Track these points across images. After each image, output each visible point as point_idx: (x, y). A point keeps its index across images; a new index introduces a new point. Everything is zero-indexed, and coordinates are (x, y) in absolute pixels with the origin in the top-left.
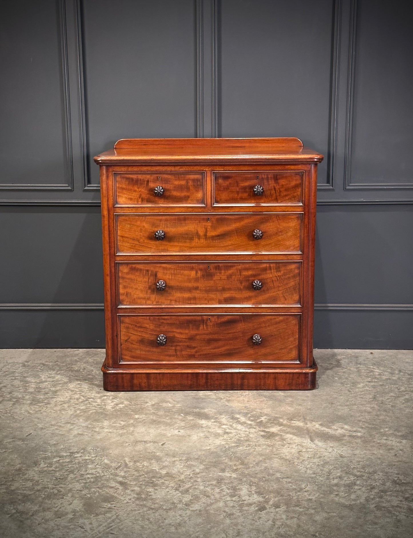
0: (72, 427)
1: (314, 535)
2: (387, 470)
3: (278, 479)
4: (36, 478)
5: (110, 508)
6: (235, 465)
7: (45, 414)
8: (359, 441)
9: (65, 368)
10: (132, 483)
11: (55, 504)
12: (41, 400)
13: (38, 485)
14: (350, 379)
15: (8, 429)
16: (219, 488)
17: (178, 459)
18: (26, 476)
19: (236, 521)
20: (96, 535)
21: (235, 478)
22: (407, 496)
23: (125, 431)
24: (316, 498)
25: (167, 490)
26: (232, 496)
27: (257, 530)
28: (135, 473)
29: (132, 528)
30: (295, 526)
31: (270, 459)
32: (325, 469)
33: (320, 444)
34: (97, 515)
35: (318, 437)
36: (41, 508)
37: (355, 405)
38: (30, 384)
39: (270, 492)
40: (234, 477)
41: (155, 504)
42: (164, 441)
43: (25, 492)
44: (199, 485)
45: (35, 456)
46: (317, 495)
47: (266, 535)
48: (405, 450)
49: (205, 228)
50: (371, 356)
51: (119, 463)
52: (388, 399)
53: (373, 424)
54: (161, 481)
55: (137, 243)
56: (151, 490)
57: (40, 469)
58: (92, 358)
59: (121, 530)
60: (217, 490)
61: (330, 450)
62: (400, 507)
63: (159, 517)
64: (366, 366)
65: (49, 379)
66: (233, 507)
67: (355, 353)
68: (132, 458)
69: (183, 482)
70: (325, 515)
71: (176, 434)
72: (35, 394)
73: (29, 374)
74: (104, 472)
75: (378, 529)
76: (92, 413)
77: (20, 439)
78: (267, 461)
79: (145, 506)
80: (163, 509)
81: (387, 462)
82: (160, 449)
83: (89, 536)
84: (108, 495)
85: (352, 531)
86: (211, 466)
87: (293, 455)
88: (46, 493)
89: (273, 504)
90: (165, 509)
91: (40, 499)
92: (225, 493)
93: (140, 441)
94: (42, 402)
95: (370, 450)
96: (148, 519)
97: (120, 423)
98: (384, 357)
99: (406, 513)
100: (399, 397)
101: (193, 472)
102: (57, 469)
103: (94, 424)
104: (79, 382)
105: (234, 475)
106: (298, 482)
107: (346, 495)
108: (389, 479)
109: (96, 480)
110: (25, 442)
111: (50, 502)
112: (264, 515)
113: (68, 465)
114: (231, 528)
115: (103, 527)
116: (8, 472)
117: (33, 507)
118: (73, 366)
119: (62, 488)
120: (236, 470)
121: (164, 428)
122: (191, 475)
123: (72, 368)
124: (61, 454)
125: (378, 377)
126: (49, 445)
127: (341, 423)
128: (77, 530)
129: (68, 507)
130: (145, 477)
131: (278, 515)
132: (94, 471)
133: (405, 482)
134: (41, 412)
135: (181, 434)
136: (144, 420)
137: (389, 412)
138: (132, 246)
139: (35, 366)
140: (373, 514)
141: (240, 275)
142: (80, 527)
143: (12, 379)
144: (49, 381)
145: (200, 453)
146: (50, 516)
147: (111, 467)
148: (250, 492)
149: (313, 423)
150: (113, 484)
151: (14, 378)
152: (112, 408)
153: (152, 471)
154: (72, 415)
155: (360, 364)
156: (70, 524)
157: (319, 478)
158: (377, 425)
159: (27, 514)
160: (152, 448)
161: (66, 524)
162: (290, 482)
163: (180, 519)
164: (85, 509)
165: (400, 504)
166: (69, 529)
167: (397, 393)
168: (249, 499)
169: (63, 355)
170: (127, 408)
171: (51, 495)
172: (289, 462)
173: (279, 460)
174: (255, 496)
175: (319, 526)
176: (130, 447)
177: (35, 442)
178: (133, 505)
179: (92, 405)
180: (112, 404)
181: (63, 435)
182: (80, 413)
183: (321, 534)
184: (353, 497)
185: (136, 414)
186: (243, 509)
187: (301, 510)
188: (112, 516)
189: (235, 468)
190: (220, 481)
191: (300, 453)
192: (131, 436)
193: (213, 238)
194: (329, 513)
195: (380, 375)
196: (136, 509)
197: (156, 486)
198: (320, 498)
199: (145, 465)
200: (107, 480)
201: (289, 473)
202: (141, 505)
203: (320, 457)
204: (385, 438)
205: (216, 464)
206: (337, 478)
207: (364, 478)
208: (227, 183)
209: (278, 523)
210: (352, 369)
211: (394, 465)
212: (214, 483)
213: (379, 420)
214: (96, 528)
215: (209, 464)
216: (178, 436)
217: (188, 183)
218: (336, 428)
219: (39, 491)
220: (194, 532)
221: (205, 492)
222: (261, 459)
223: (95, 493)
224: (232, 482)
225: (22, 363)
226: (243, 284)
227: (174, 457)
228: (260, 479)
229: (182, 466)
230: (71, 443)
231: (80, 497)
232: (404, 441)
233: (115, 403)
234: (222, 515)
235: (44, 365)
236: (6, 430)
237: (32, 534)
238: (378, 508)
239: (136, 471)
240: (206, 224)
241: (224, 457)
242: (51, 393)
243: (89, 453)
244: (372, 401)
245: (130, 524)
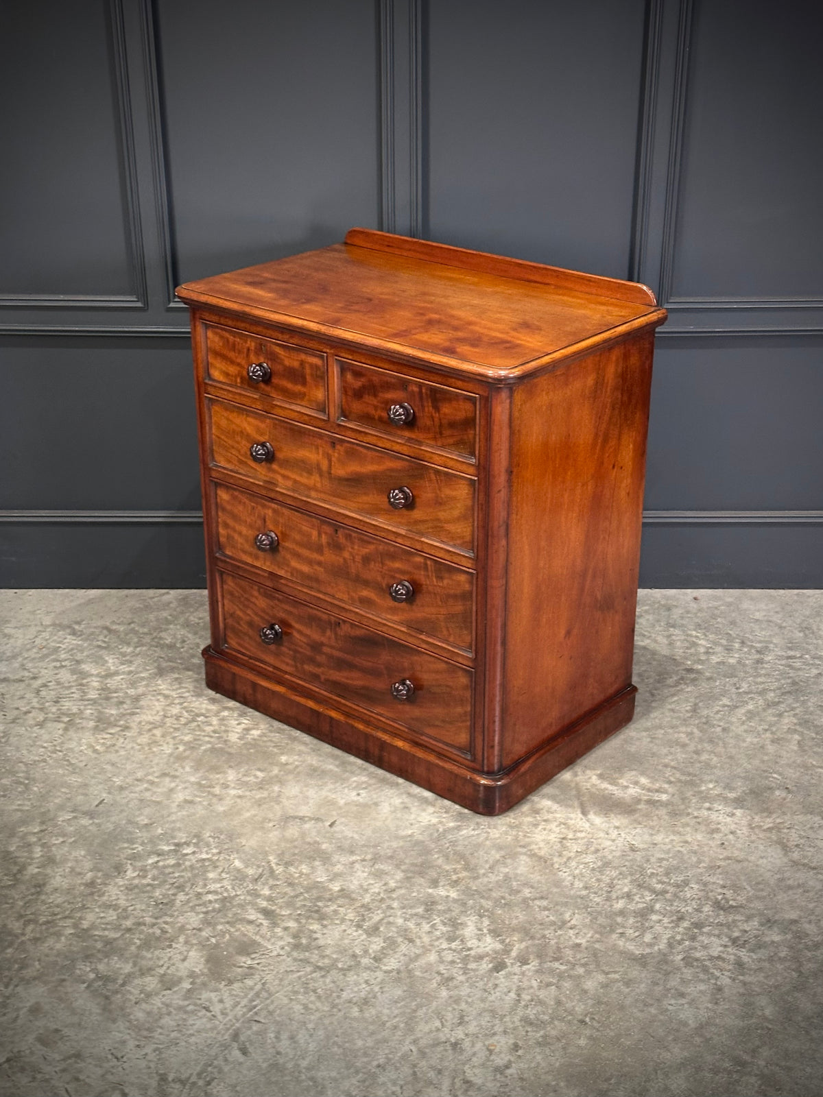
0: (173, 785)
1: (582, 1022)
2: (705, 878)
3: (525, 900)
4: (122, 902)
5: (250, 968)
6: (455, 871)
7: (122, 753)
8: (663, 812)
9: (147, 639)
10: (283, 913)
11: (159, 959)
12: (112, 719)
13: (126, 918)
14: (654, 663)
15: (63, 790)
16: (429, 923)
17: (359, 858)
18: (105, 898)
19: (457, 992)
20: (232, 1026)
21: (455, 901)
22: (736, 934)
23: (265, 794)
24: (588, 941)
25: (343, 927)
26: (451, 939)
27: (492, 1011)
28: (288, 890)
29: (290, 1009)
30: (552, 1003)
31: (514, 856)
32: (604, 877)
33: (598, 820)
34: (230, 982)
35: (594, 804)
36: (137, 968)
37: (660, 727)
38: (89, 680)
39: (514, 930)
40: (453, 898)
41: (324, 957)
42: (332, 816)
43: (106, 933)
44: (395, 916)
45: (116, 853)
46: (589, 935)
47: (505, 1022)
48: (738, 832)
50: (694, 605)
51: (259, 867)
52: (717, 712)
53: (689, 774)
54: (332, 908)
56: (315, 927)
57: (126, 882)
58: (195, 614)
59: (271, 1013)
60: (426, 927)
61: (614, 834)
62: (723, 960)
63: (332, 985)
64: (684, 631)
65: (121, 667)
66: (453, 962)
67: (667, 598)
68: (280, 856)
69: (370, 909)
70: (601, 978)
71: (353, 801)
72: (101, 705)
73: (85, 654)
74: (236, 888)
75: (686, 1006)
76: (205, 751)
77: (85, 813)
78: (509, 861)
79: (306, 961)
80: (337, 968)
81: (707, 859)
82: (327, 835)
83: (221, 1027)
84: (245, 940)
85: (642, 1011)
86: (414, 872)
87: (552, 847)
88: (142, 936)
89: (518, 956)
90: (342, 969)
91: (133, 948)
92: (438, 933)
93: (292, 817)
94: (116, 726)
95: (679, 833)
96: (315, 991)
97: (256, 777)
98: (716, 608)
99: (733, 973)
100: (737, 707)
101: (384, 888)
102: (156, 883)
103: (211, 776)
104: (176, 676)
105: (453, 894)
106: (558, 907)
107: (637, 934)
108: (708, 898)
109: (224, 906)
110: (96, 821)
111: (149, 955)
112: (503, 980)
113: (173, 873)
114: (450, 1009)
115: (242, 1007)
116: (73, 889)
117: (123, 966)
118: (163, 635)
119: (166, 923)
120: (456, 882)
121: (332, 786)
122: (382, 895)
123: (161, 638)
124: (160, 847)
125: (703, 658)
126: (138, 828)
127: (634, 773)
128: (200, 1014)
129: (182, 966)
130: (305, 899)
131: (525, 979)
132: (219, 885)
133: (734, 904)
134: (116, 748)
135: (361, 800)
136: (297, 767)
137: (717, 744)
139: (92, 633)
140: (679, 976)
142: (204, 1008)
143: (55, 667)
144: (124, 673)
145: (395, 844)
146: (152, 986)
147: (247, 876)
148: (480, 930)
149: (588, 772)
150: (253, 915)
151: (58, 664)
152: (240, 738)
153: (316, 886)
154: (171, 755)
155: (673, 626)
156: (186, 1003)
157: (594, 897)
158: (695, 776)
159: (115, 980)
160: (314, 833)
161: (181, 1003)
162: (546, 909)
163: (367, 989)
164: (210, 969)
165: (723, 953)
166: (186, 1012)
167: (734, 696)
168: (478, 947)
169: (141, 606)
170: (265, 739)
171: (150, 940)
172: (543, 862)
173: (528, 860)
174: (489, 939)
175: (590, 1002)
176: (276, 830)
177: (113, 819)
178: (289, 959)
179: (204, 731)
180: (239, 729)
181: (158, 803)
182: (185, 751)
183: (594, 1019)
184: (648, 938)
185: (282, 754)
186: (469, 967)
187: (563, 968)
188: (256, 984)
189: (454, 877)
190: (430, 905)
191: (564, 841)
192: (276, 806)
194: (607, 973)
195: (707, 653)
196: (293, 968)
197: (324, 919)
198: (594, 942)
199: (304, 871)
200: (241, 906)
201: (545, 888)
202: (301, 960)
203: (597, 851)
204: (707, 805)
205: (421, 869)
206: (623, 898)
207: (668, 896)
209: (526, 997)
210: (660, 639)
211: (719, 867)
212: (420, 910)
213: (700, 762)
214: (231, 1010)
215: (412, 869)
216: (357, 805)
218: (625, 784)
219: (129, 930)
220: (389, 1016)
221: (406, 930)
222: (498, 856)
223: (223, 933)
224: (450, 910)
225: (69, 627)
227: (352, 853)
228: (497, 902)
229: (366, 874)
230: (174, 822)
231: (200, 943)
232: (739, 812)
233: (243, 726)
234: (434, 981)
235: (110, 630)
236: (59, 791)
237: (128, 1024)
238: (688, 961)
239: (291, 884)
241: (437, 852)
242: (128, 702)
243: (208, 845)
244: (691, 717)
245: (286, 1001)
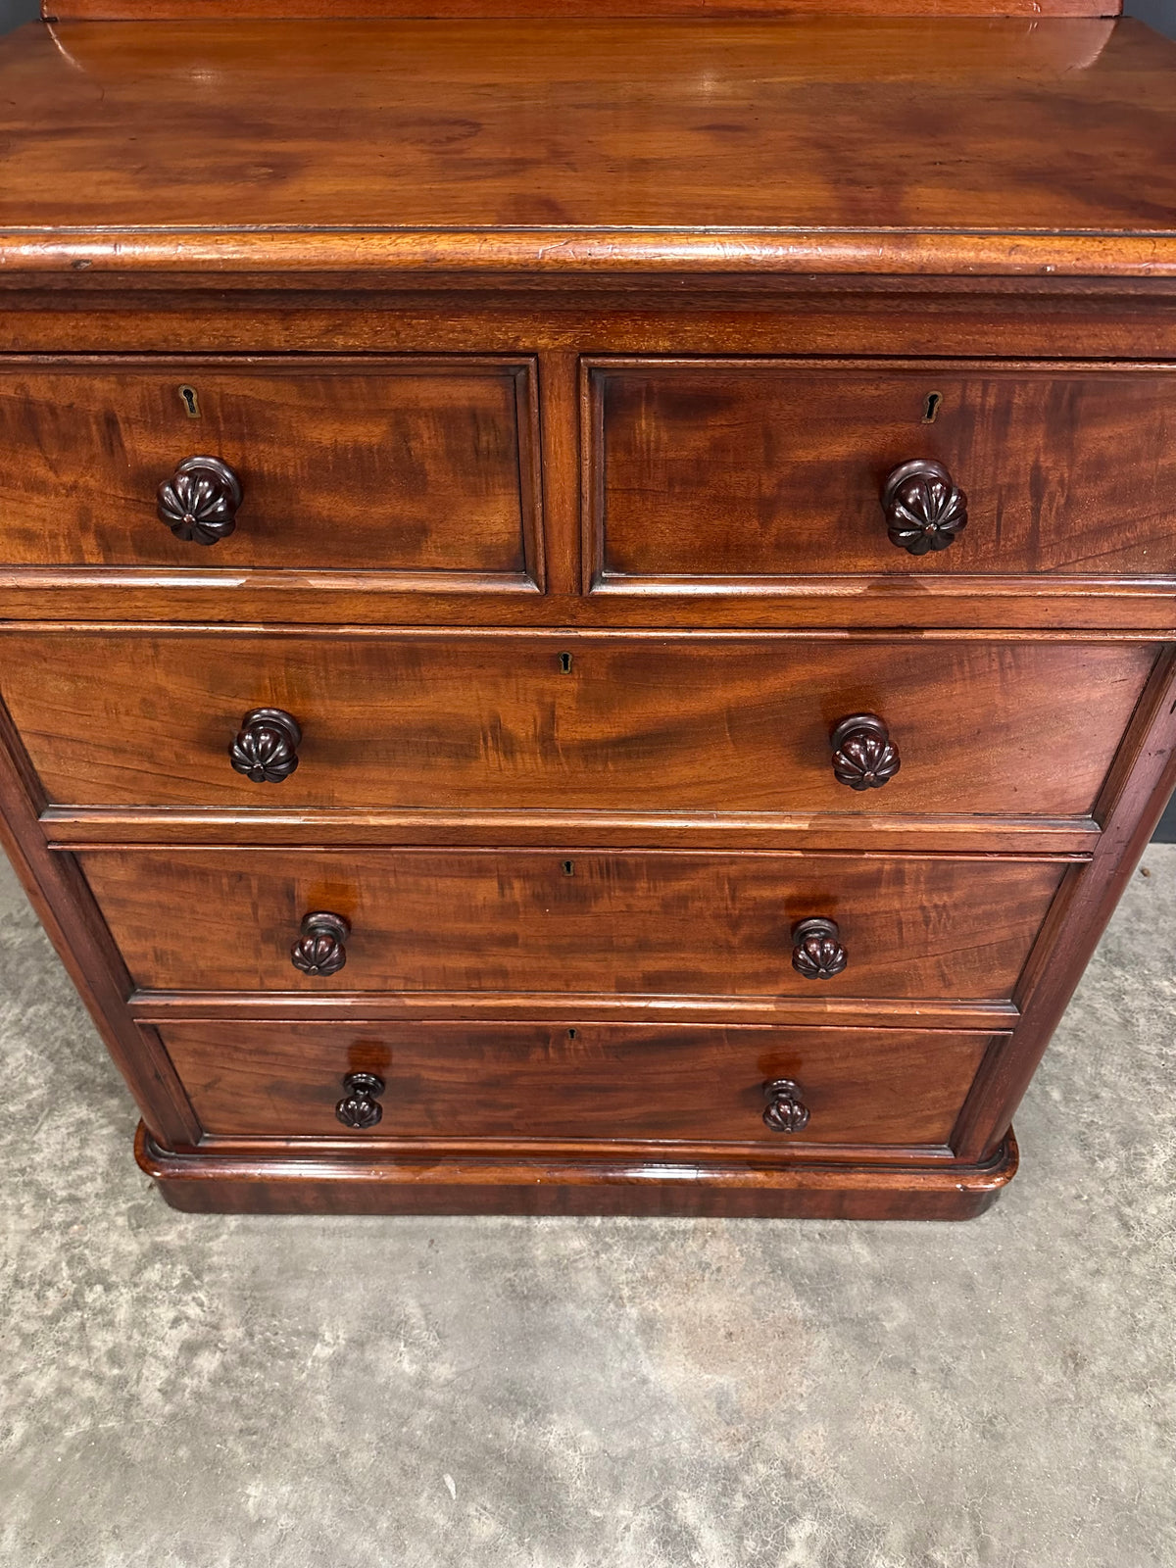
49: (540, 703)
55: (146, 766)
104: (83, 1112)
138: (117, 779)
141: (733, 899)
193: (589, 751)
208: (697, 440)
217: (406, 438)
226: (745, 931)
240: (547, 685)
